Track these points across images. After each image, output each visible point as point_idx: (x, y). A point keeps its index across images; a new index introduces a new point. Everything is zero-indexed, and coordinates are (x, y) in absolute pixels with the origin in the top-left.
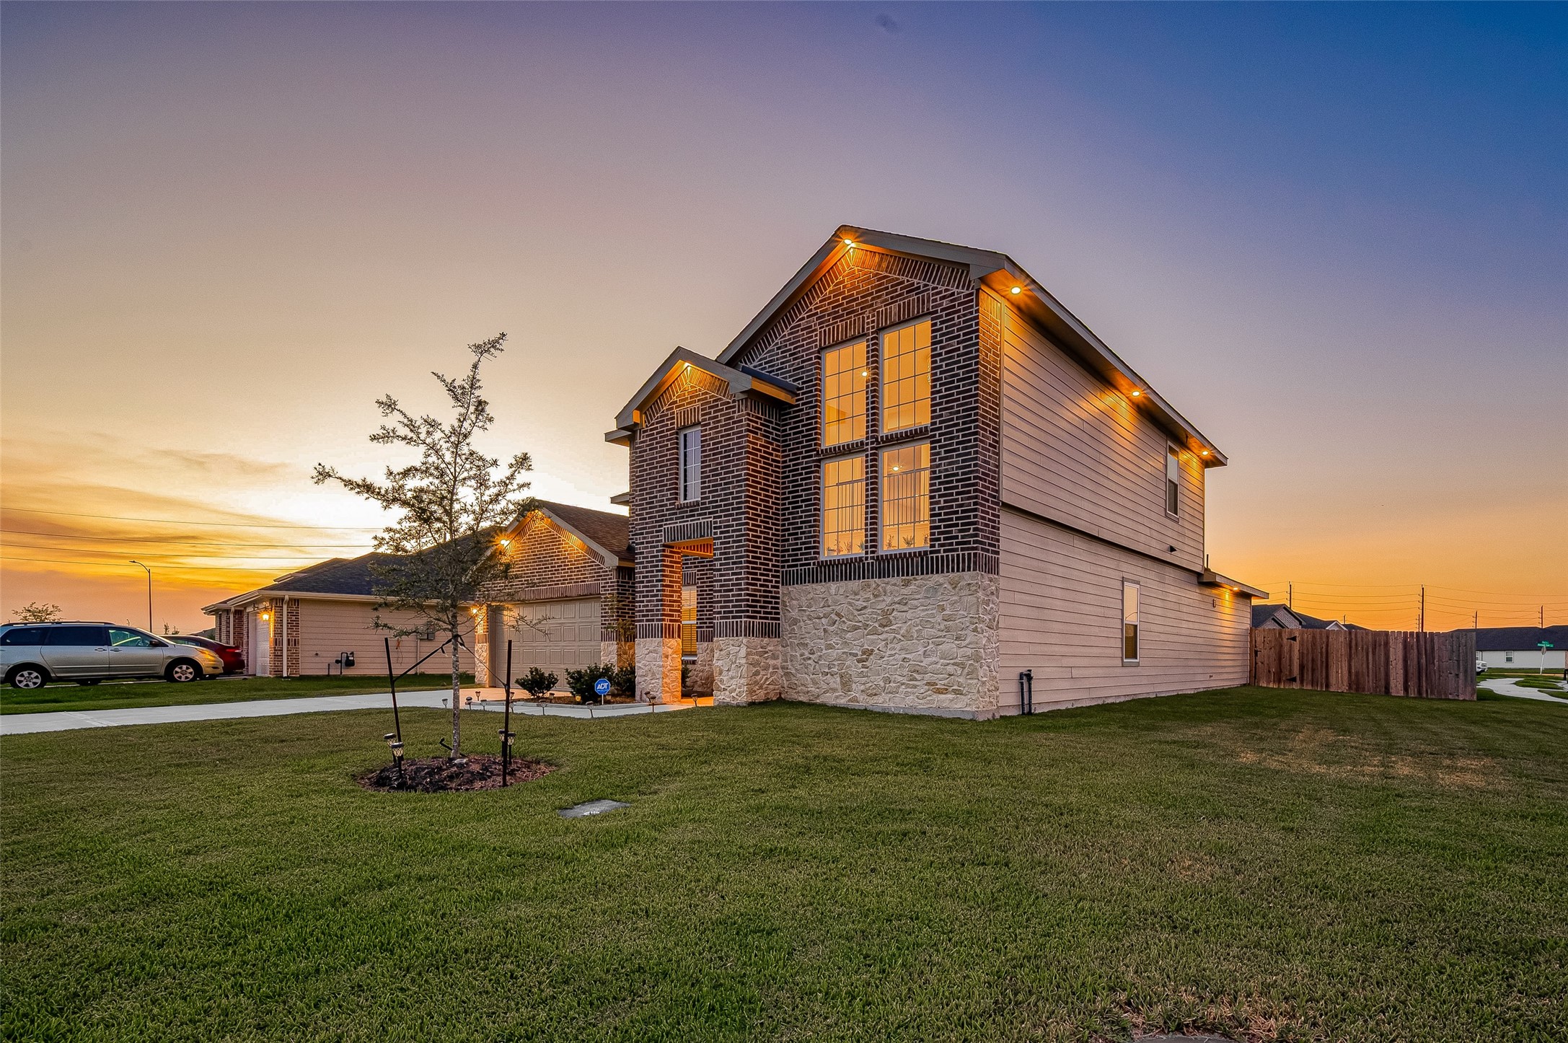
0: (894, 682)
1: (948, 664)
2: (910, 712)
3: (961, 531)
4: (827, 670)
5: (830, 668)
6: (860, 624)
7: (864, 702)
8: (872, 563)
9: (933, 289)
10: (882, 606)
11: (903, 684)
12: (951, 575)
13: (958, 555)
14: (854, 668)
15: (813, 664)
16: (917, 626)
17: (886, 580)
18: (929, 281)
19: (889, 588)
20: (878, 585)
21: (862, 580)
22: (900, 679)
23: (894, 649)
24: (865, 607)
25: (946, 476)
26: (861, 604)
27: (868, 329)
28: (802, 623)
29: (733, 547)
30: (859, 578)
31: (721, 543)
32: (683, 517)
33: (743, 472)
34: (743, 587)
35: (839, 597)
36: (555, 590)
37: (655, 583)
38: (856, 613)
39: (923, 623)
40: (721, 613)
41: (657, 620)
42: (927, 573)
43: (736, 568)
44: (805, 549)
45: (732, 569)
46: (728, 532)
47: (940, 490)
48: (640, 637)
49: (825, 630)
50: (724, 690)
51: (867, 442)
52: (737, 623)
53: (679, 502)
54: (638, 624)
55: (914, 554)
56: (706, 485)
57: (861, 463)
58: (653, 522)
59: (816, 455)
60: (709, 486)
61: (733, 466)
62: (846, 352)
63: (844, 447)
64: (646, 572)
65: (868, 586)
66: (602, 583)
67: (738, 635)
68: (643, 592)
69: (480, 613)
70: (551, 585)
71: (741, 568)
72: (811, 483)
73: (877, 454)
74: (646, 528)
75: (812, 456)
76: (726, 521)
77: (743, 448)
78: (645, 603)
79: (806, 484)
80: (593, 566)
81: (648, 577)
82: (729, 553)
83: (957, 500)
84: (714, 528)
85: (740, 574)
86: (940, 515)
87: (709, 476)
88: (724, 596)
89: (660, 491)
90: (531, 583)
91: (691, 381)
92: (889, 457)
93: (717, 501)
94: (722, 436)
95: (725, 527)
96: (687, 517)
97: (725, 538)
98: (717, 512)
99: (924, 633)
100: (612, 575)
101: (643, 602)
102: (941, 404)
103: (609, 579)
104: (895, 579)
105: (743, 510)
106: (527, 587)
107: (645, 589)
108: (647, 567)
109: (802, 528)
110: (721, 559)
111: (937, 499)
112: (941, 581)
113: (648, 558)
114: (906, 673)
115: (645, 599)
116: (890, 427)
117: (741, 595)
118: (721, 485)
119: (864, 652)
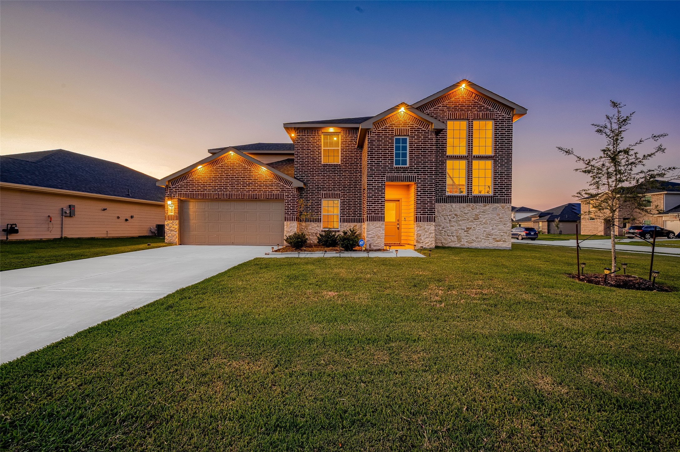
0: (480, 238)
1: (501, 233)
2: (486, 248)
3: (506, 191)
4: (451, 235)
5: (452, 234)
6: (466, 219)
7: (467, 245)
8: (471, 198)
9: (496, 112)
10: (476, 213)
11: (484, 239)
12: (502, 204)
13: (505, 198)
14: (462, 234)
15: (444, 232)
16: (489, 220)
17: (477, 204)
18: (494, 109)
19: (477, 207)
20: (474, 206)
21: (466, 204)
22: (482, 237)
23: (480, 227)
24: (468, 213)
25: (500, 173)
26: (466, 211)
27: (470, 118)
28: (439, 218)
29: (428, 187)
30: (465, 203)
31: (421, 185)
32: (399, 172)
33: (434, 159)
34: (433, 203)
35: (456, 209)
36: (247, 195)
37: (380, 198)
38: (464, 215)
39: (492, 219)
40: (421, 212)
41: (381, 214)
42: (493, 203)
43: (430, 195)
44: (441, 190)
45: (428, 196)
46: (425, 181)
47: (498, 177)
48: (370, 221)
49: (450, 220)
50: (422, 242)
51: (467, 156)
52: (430, 217)
53: (395, 166)
54: (369, 215)
55: (488, 196)
56: (413, 161)
57: (463, 163)
58: (379, 172)
59: (446, 157)
60: (414, 162)
61: (428, 156)
62: (457, 123)
63: (457, 156)
64: (374, 193)
65: (470, 206)
66: (286, 194)
67: (430, 221)
68: (372, 201)
69: (173, 203)
70: (242, 192)
71: (432, 196)
72: (443, 167)
73: (472, 161)
74: (375, 174)
75: (444, 157)
76: (424, 177)
77: (433, 150)
78: (373, 206)
79: (441, 167)
80: (278, 185)
81: (375, 195)
82: (426, 189)
83: (505, 181)
84: (417, 179)
85: (432, 198)
86: (498, 185)
87: (415, 158)
88: (423, 206)
89: (384, 160)
90: (224, 190)
91: (403, 117)
92: (475, 163)
93: (419, 168)
94: (422, 143)
95: (423, 179)
96: (401, 172)
97: (423, 183)
98: (419, 173)
99: (492, 222)
100: (293, 190)
101: (372, 206)
102: (499, 149)
103: (291, 192)
104: (481, 204)
105: (433, 174)
106: (220, 192)
107: (373, 200)
108: (374, 191)
109: (439, 182)
110: (421, 191)
111: (497, 180)
112: (499, 206)
113: (375, 187)
114: (485, 235)
115: (373, 205)
116: (475, 153)
117: (432, 206)
118: (421, 162)
119: (467, 228)
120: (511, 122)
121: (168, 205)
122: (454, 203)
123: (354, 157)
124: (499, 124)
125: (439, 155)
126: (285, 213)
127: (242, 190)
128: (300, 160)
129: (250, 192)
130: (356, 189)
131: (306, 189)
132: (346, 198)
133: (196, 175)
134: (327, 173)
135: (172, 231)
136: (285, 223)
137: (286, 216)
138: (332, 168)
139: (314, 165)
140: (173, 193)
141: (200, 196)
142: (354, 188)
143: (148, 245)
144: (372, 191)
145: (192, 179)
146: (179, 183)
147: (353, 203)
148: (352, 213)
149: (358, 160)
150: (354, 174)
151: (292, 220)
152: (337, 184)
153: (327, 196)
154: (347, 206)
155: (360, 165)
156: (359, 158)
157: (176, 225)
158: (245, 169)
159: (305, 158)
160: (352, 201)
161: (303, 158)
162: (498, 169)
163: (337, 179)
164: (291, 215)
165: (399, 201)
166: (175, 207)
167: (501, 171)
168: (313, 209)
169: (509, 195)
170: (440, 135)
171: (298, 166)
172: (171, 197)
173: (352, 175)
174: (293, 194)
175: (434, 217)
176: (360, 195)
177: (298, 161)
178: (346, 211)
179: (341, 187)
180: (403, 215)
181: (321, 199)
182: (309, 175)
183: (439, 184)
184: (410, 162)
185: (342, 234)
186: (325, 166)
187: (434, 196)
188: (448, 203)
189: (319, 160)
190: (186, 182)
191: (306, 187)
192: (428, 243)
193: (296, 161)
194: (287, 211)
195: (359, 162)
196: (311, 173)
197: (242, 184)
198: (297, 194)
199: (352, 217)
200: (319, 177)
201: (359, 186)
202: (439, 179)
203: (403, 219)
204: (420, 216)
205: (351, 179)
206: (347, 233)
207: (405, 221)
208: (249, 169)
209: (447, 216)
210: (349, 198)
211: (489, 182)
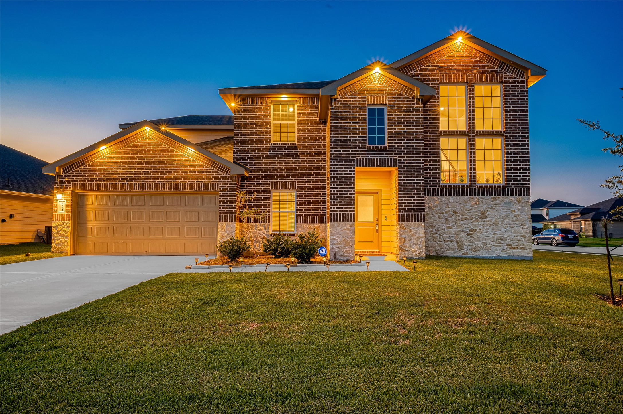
0: (489, 244)
1: (517, 236)
2: (498, 258)
3: (522, 179)
4: (448, 239)
5: (450, 238)
6: (468, 217)
7: (470, 254)
8: (475, 189)
10: (482, 209)
11: (494, 245)
12: (518, 197)
13: (521, 189)
14: (464, 238)
15: (439, 236)
16: (501, 219)
17: (483, 197)
19: (484, 200)
20: (479, 199)
21: (468, 197)
22: (492, 243)
23: (488, 229)
24: (471, 209)
25: (514, 154)
26: (469, 207)
27: (470, 81)
28: (431, 216)
29: (414, 174)
30: (467, 195)
31: (404, 171)
32: (374, 154)
33: (421, 136)
34: (422, 196)
35: (455, 204)
36: (166, 186)
37: (348, 189)
38: (466, 212)
39: (505, 218)
40: (405, 209)
41: (350, 211)
42: (505, 195)
43: (417, 185)
44: (433, 178)
45: (414, 186)
46: (410, 166)
47: (511, 160)
48: (334, 221)
49: (446, 220)
50: (408, 250)
51: (468, 132)
52: (418, 214)
53: (368, 145)
54: (333, 213)
55: (498, 186)
56: (393, 139)
57: (463, 142)
58: (347, 154)
59: (438, 133)
60: (395, 140)
61: (413, 132)
62: (452, 88)
63: (454, 132)
64: (340, 182)
65: (473, 199)
66: (220, 184)
67: (418, 221)
68: (337, 194)
69: (64, 198)
70: (161, 182)
71: (420, 186)
72: (436, 147)
73: (474, 139)
74: (340, 157)
75: (436, 133)
76: (408, 160)
77: (420, 123)
78: (339, 201)
79: (432, 146)
80: (210, 172)
81: (342, 185)
82: (411, 177)
83: (520, 165)
84: (399, 163)
85: (420, 188)
86: (511, 170)
87: (395, 134)
88: (407, 200)
89: (353, 137)
90: (135, 179)
91: (378, 81)
92: (479, 142)
93: (401, 149)
94: (404, 115)
95: (407, 163)
96: (376, 154)
97: (407, 169)
98: (401, 154)
99: (505, 222)
100: (231, 179)
101: (337, 200)
102: (510, 123)
103: (228, 182)
104: (488, 197)
105: (421, 156)
106: (130, 181)
107: (339, 192)
108: (340, 180)
109: (430, 168)
110: (404, 180)
111: (510, 164)
112: (513, 199)
113: (342, 174)
114: (495, 240)
115: (339, 198)
116: (479, 127)
117: (420, 200)
118: (404, 140)
119: (471, 231)
120: (525, 87)
121: (57, 200)
122: (451, 195)
123: (316, 133)
124: (509, 88)
125: (430, 131)
126: (220, 210)
127: (161, 179)
128: (241, 137)
129: (171, 182)
130: (318, 177)
131: (249, 177)
132: (304, 189)
133: (97, 159)
134: (278, 156)
135: (61, 235)
136: (219, 224)
137: (221, 214)
138: (285, 149)
139: (261, 144)
140: (65, 183)
141: (103, 187)
142: (315, 175)
143: (27, 255)
144: (337, 179)
145: (92, 164)
146: (74, 169)
147: (314, 196)
148: (312, 210)
149: (321, 138)
150: (315, 156)
151: (230, 219)
152: (292, 170)
153: (279, 187)
154: (305, 201)
155: (323, 145)
156: (322, 136)
157: (68, 227)
158: (165, 150)
159: (248, 135)
160: (313, 194)
161: (246, 135)
162: (510, 149)
163: (292, 163)
164: (227, 213)
165: (378, 193)
166: (67, 202)
167: (514, 152)
168: (259, 205)
169: (527, 184)
170: (430, 105)
171: (239, 146)
172: (62, 190)
173: (312, 159)
174: (230, 184)
175: (424, 215)
176: (323, 185)
177: (239, 140)
178: (305, 208)
179: (298, 175)
180: (383, 212)
181: (269, 191)
182: (253, 158)
183: (430, 170)
184: (389, 140)
185: (298, 239)
186: (275, 145)
187: (423, 186)
188: (443, 195)
189: (267, 138)
190: (84, 169)
191: (250, 174)
192: (416, 251)
193: (235, 140)
194: (223, 208)
195: (322, 140)
196: (256, 156)
197: (160, 170)
198: (236, 184)
199: (313, 215)
200: (266, 161)
201: (323, 173)
202: (430, 162)
203: (383, 218)
204: (404, 214)
205: (312, 163)
206: (304, 237)
207: (386, 220)
208: (171, 150)
209: (443, 213)
210: (308, 189)
211: (499, 167)
